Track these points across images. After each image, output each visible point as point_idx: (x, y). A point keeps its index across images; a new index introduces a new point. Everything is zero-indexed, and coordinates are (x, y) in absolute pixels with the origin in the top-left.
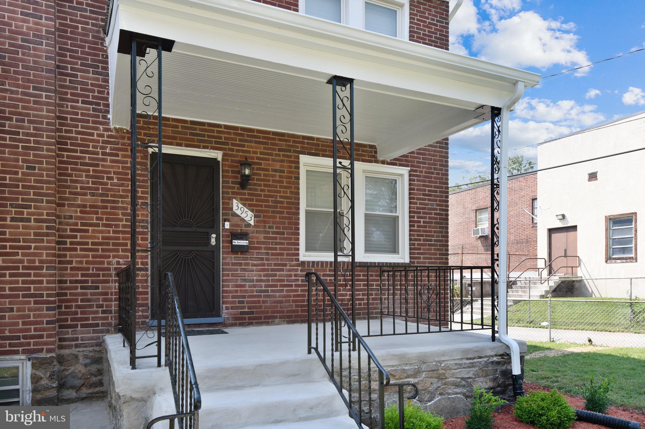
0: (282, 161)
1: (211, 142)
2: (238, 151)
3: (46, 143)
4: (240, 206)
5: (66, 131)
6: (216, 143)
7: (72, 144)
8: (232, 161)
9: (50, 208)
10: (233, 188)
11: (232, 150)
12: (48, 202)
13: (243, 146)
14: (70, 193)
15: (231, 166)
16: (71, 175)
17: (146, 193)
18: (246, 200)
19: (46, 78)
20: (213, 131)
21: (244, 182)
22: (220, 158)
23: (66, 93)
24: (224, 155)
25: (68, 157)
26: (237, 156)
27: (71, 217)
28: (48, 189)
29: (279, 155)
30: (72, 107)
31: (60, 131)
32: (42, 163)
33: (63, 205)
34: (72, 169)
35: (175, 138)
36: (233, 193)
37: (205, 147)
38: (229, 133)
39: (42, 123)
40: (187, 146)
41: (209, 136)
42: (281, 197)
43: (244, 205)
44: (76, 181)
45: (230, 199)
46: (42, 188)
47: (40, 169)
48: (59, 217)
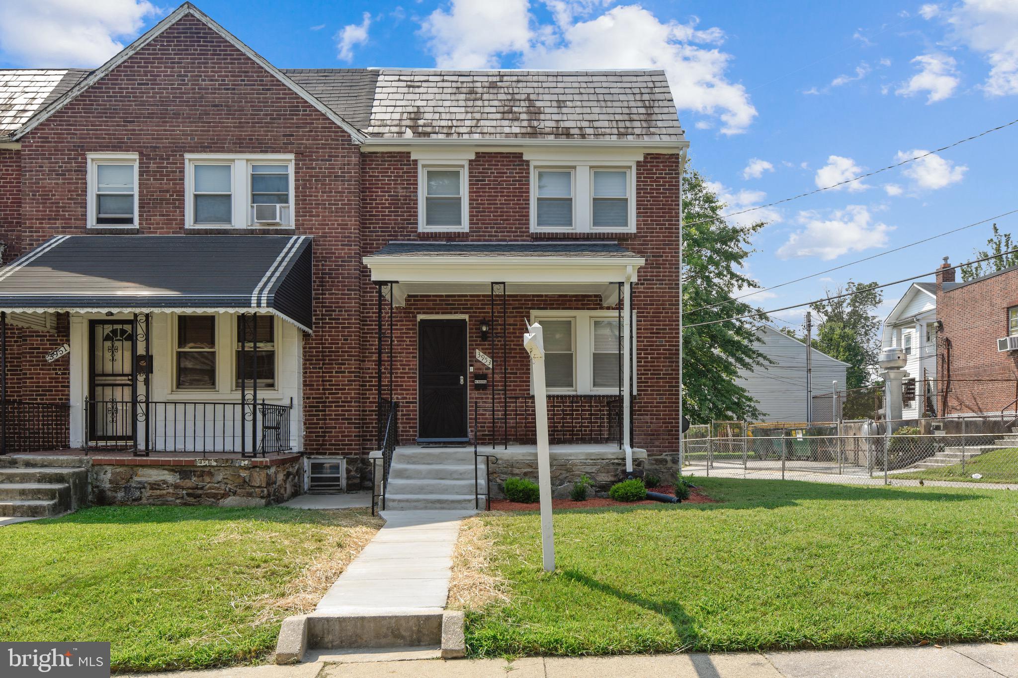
0: (516, 317)
1: (460, 309)
2: (480, 313)
3: (354, 324)
4: (481, 354)
5: (367, 313)
6: (464, 308)
7: (370, 321)
8: (476, 321)
9: (356, 364)
10: (477, 341)
11: (476, 313)
12: (355, 360)
13: (485, 308)
14: (369, 353)
15: (475, 325)
16: (369, 341)
17: (416, 349)
18: (487, 349)
19: (354, 282)
20: (461, 300)
21: (484, 336)
22: (467, 320)
23: (367, 288)
24: (470, 317)
25: (368, 329)
26: (479, 317)
27: (369, 369)
28: (355, 352)
29: (513, 313)
30: (370, 296)
31: (363, 313)
32: (351, 336)
33: (364, 361)
34: (370, 337)
35: (434, 309)
36: (476, 345)
37: (455, 313)
38: (474, 300)
39: (351, 311)
40: (443, 313)
41: (458, 304)
42: (514, 345)
43: (485, 353)
44: (372, 345)
45: (474, 349)
46: (352, 352)
47: (351, 340)
48: (362, 369)
